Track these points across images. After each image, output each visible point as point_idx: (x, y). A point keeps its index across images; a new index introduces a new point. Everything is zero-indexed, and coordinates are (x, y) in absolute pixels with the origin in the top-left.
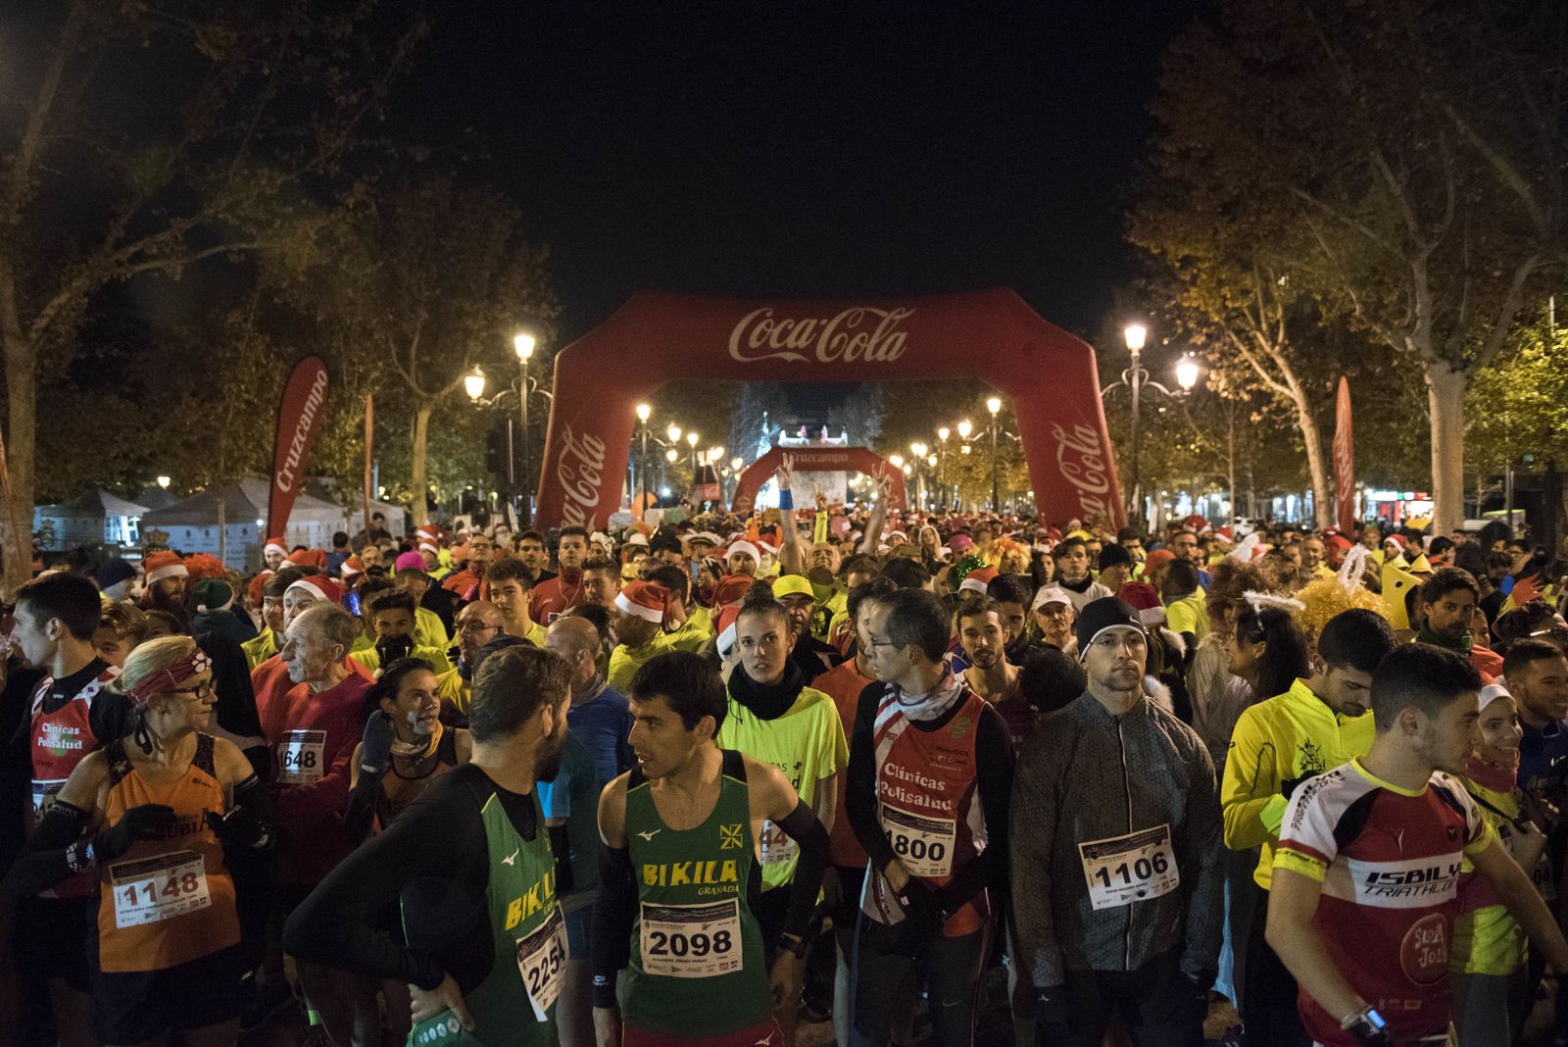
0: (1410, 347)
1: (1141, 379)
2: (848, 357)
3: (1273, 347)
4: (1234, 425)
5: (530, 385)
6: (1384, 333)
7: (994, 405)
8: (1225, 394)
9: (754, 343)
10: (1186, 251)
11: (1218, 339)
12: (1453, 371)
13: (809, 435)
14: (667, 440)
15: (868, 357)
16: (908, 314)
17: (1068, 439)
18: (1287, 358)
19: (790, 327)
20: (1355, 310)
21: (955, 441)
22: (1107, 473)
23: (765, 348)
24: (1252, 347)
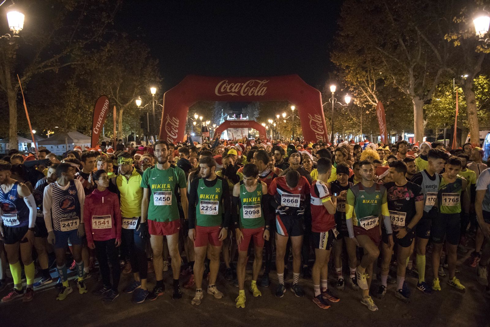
0: (408, 93)
1: (335, 101)
2: (250, 94)
3: (372, 92)
4: (362, 114)
5: (155, 102)
6: (402, 88)
7: (293, 108)
8: (359, 105)
9: (222, 90)
10: (347, 64)
11: (357, 89)
12: (420, 99)
13: (236, 117)
14: (194, 118)
15: (256, 94)
16: (267, 82)
17: (313, 118)
18: (376, 95)
19: (233, 86)
20: (394, 82)
21: (281, 119)
22: (324, 128)
23: (226, 92)
24: (367, 92)
